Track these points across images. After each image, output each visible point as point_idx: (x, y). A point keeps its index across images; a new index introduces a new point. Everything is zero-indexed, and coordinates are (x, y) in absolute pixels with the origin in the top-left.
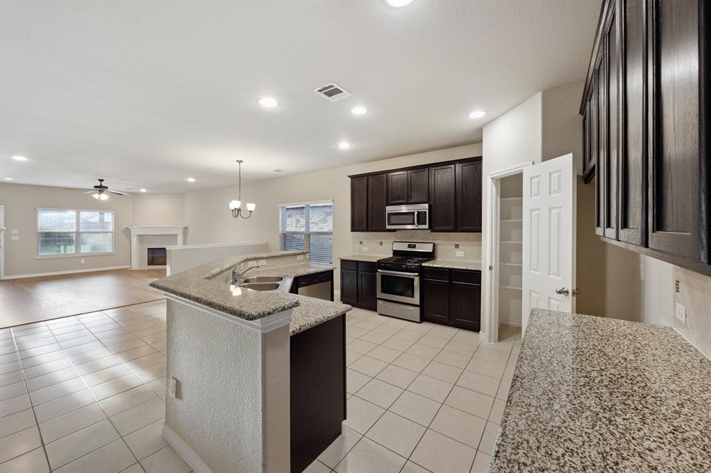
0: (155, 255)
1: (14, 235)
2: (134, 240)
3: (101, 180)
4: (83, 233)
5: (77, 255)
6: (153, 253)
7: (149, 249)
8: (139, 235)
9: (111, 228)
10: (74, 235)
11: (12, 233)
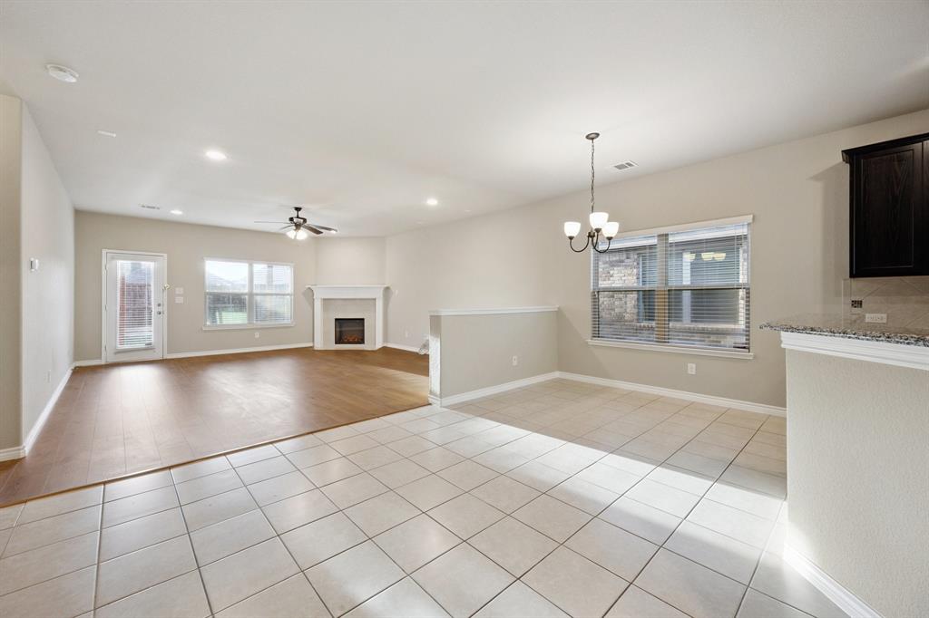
0: (343, 329)
1: (179, 295)
2: (318, 305)
3: (298, 209)
4: (257, 294)
5: (250, 326)
6: (340, 327)
7: (336, 320)
8: (325, 300)
9: (290, 290)
10: (247, 297)
11: (177, 293)
